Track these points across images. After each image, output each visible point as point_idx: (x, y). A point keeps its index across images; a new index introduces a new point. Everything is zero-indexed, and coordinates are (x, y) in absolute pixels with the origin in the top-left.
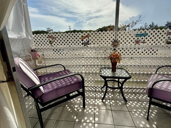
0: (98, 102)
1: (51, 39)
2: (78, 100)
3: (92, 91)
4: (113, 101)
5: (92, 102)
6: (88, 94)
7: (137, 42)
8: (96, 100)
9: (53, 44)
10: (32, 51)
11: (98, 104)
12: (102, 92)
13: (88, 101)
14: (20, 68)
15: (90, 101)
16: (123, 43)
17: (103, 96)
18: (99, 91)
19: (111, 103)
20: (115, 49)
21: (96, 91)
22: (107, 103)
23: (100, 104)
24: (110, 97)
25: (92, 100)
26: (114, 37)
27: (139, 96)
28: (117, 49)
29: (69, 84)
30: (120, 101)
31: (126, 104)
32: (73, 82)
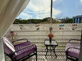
0: (43, 57)
1: (21, 27)
2: (33, 57)
3: (41, 51)
4: (51, 57)
5: (40, 57)
6: (38, 53)
7: (60, 29)
8: (43, 56)
9: (22, 29)
10: (11, 32)
11: (43, 58)
12: (45, 51)
13: (38, 57)
14: (6, 44)
15: (39, 57)
16: (54, 29)
17: (46, 54)
18: (44, 51)
19: (50, 57)
20: (51, 32)
21: (42, 51)
22: (48, 57)
23: (44, 58)
24: (49, 54)
25: (41, 56)
26: (50, 26)
27: (62, 53)
28: (52, 31)
29: (29, 50)
30: (54, 56)
31: (56, 58)
32: (31, 49)
